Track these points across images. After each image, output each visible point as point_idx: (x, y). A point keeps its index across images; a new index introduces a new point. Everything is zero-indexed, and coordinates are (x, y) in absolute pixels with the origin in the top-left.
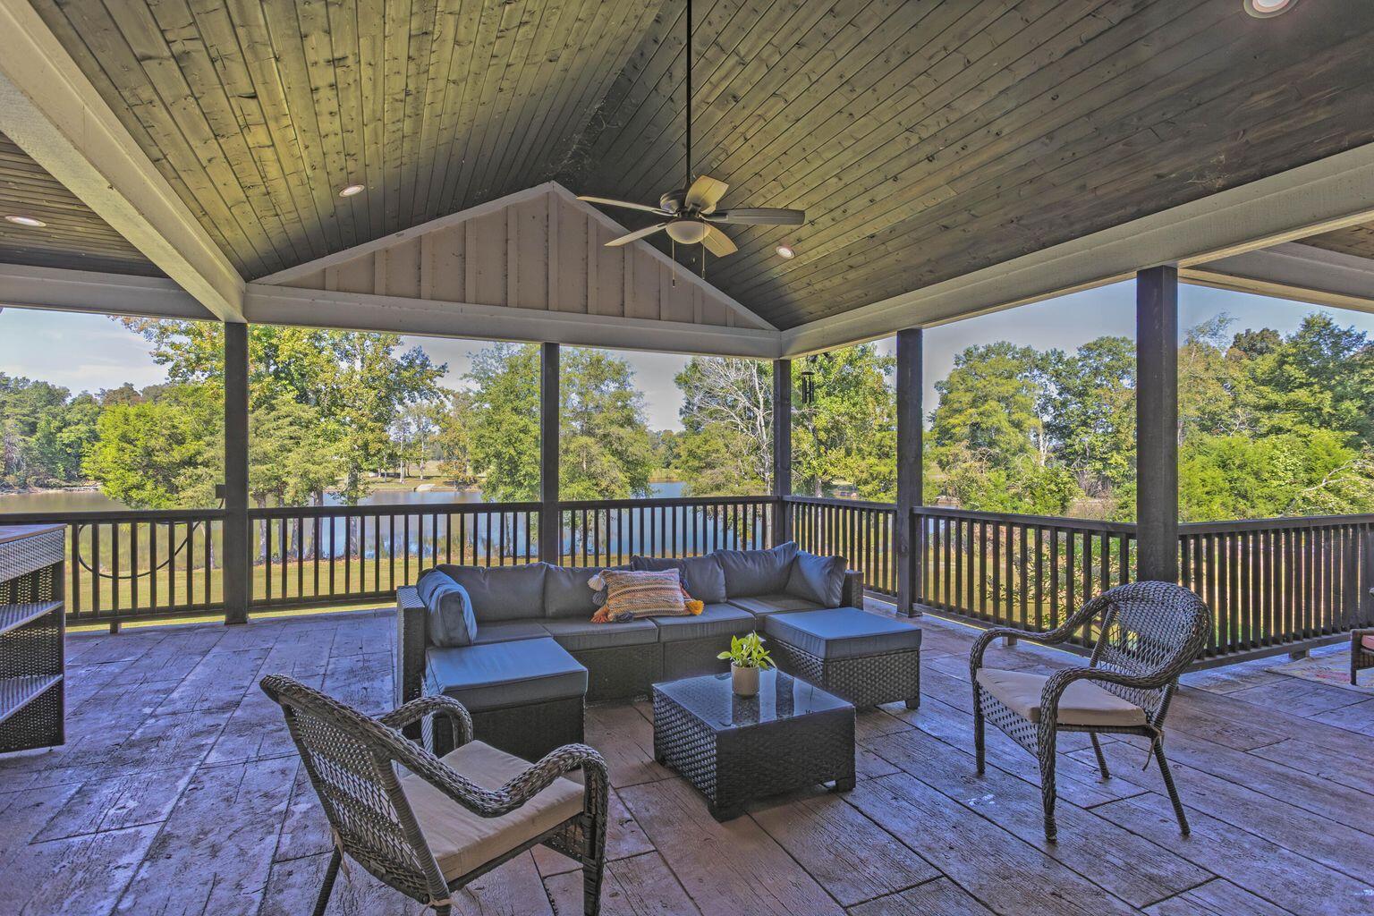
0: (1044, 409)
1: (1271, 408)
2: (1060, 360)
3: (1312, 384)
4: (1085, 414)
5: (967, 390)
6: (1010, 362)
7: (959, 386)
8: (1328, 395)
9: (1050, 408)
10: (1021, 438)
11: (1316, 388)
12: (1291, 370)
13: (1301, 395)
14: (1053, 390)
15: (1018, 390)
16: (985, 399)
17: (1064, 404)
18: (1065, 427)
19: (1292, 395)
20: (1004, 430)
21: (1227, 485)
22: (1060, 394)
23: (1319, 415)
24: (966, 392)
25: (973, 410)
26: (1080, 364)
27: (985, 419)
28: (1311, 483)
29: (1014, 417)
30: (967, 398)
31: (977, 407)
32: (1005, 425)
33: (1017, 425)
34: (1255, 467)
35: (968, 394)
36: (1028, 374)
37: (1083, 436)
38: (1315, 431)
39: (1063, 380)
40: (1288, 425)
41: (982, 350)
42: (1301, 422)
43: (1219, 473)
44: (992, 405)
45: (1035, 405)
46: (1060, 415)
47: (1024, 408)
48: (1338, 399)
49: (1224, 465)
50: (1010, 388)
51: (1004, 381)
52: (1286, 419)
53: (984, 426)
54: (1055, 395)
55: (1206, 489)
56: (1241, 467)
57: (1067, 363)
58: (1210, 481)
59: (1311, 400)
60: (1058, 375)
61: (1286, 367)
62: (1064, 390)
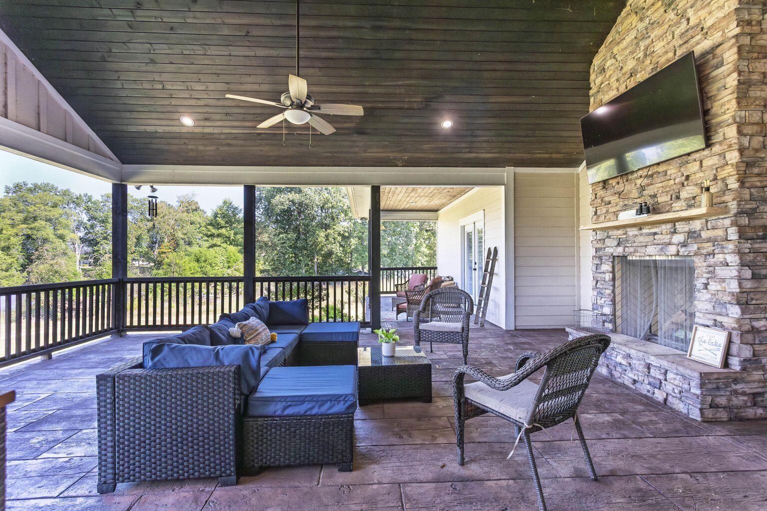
0: (78, 228)
1: (212, 236)
2: (90, 200)
3: (227, 227)
4: (106, 233)
5: (19, 212)
6: (53, 198)
7: (11, 208)
8: (232, 232)
9: (81, 228)
10: (63, 246)
11: (228, 229)
12: (219, 220)
13: (223, 231)
14: (85, 218)
15: (61, 215)
16: (35, 219)
17: (92, 227)
18: (93, 240)
19: (220, 231)
20: (51, 240)
21: (200, 270)
22: (89, 220)
23: (229, 240)
24: (18, 213)
25: (24, 226)
26: (102, 204)
27: (35, 232)
28: (229, 267)
29: (59, 232)
30: (21, 216)
31: (28, 224)
32: (52, 237)
33: (61, 237)
34: (210, 261)
35: (19, 214)
36: (66, 206)
37: (105, 245)
38: (228, 246)
39: (91, 213)
40: (219, 243)
41: (30, 186)
42: (223, 243)
43: (196, 264)
44: (40, 223)
45: (73, 225)
46: (90, 233)
47: (66, 227)
48: (236, 234)
49: (198, 261)
50: (55, 213)
51: (51, 209)
52: (217, 241)
53: (34, 237)
54: (85, 221)
55: (192, 272)
56: (205, 261)
57: (95, 203)
58: (193, 268)
59: (226, 233)
60: (88, 209)
61: (218, 219)
62: (92, 218)
